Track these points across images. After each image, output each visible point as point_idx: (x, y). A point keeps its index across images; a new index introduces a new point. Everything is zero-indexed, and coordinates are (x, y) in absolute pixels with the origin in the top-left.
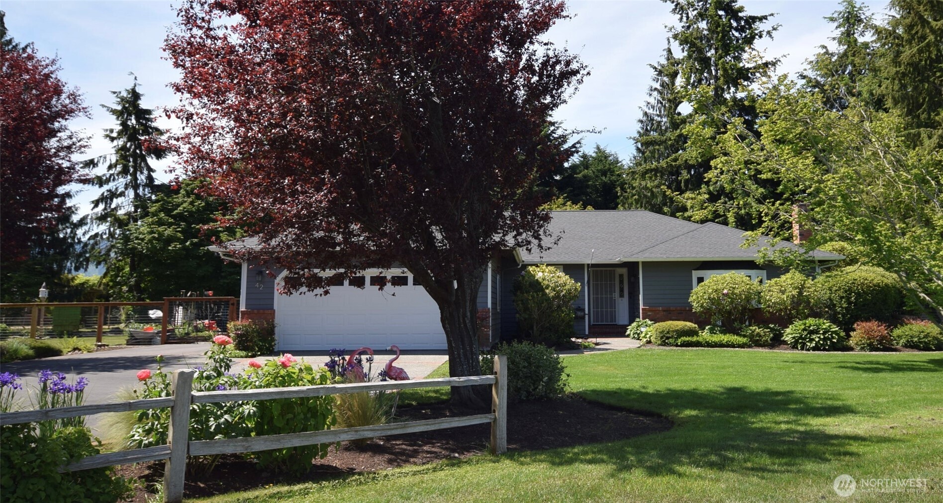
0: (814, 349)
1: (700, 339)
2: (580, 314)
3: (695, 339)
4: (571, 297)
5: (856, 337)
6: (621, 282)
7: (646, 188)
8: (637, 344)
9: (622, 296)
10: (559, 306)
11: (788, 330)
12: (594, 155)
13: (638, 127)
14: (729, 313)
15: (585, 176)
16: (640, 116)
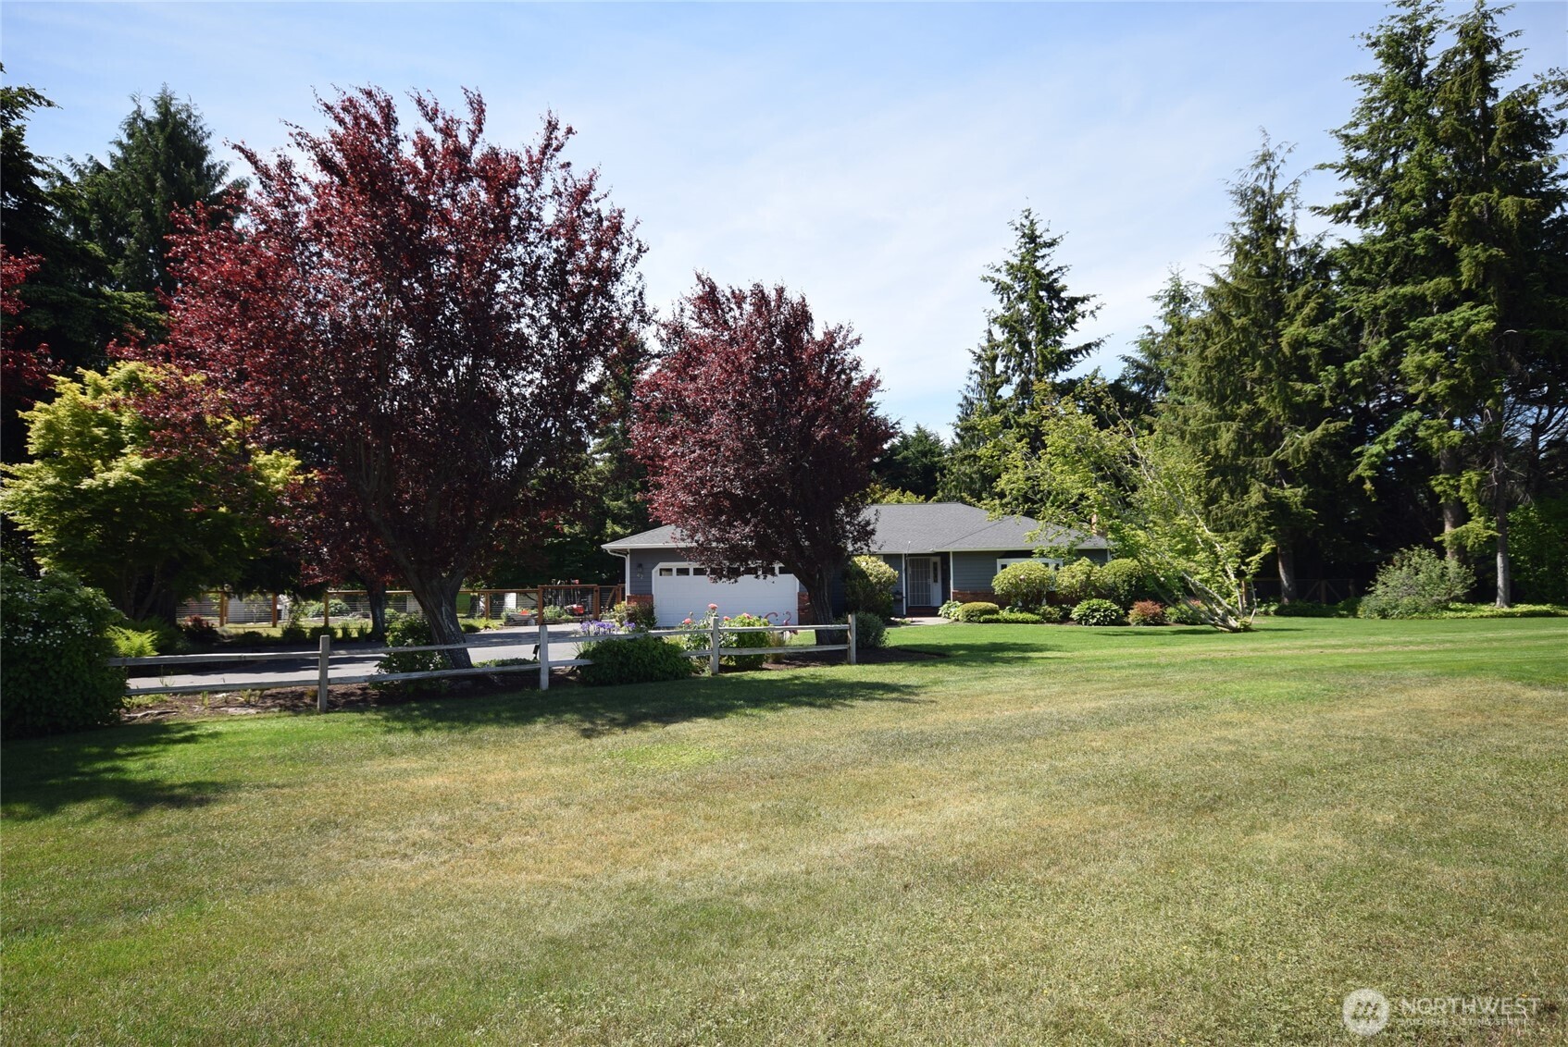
0: (1095, 624)
1: (999, 617)
2: (898, 597)
3: (995, 617)
4: (890, 582)
5: (1134, 614)
6: (935, 569)
7: (965, 474)
8: (947, 621)
9: (936, 581)
10: (880, 590)
11: (1076, 609)
12: (914, 435)
13: (958, 411)
14: (1027, 595)
15: (904, 458)
16: (960, 400)
